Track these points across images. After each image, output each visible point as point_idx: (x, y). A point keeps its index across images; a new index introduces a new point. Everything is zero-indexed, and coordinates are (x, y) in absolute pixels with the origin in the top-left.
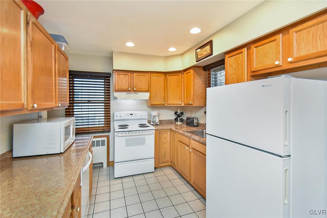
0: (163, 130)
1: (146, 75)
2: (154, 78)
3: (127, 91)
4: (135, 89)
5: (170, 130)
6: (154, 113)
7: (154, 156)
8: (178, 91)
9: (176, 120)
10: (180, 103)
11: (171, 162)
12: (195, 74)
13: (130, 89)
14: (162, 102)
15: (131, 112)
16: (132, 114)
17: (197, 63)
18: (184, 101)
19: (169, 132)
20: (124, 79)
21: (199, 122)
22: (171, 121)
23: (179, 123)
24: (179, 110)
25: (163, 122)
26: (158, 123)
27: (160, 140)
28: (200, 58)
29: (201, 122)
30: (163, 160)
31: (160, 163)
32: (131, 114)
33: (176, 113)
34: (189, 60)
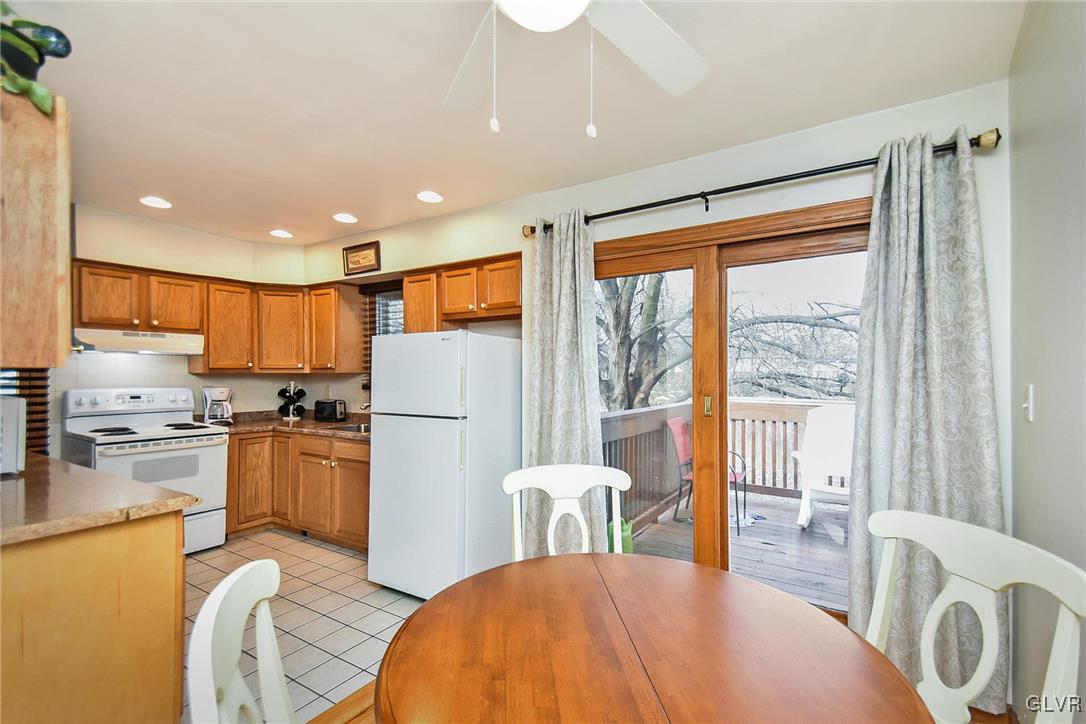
0: (253, 432)
1: (191, 286)
2: (218, 296)
3: (126, 326)
4: (155, 323)
5: (271, 434)
6: (217, 391)
7: (223, 503)
8: (295, 335)
9: (284, 411)
10: (300, 366)
11: (273, 515)
12: (341, 300)
13: (136, 322)
14: (245, 363)
15: (135, 391)
16: (139, 397)
17: (346, 278)
18: (311, 361)
19: (269, 439)
20: (113, 291)
21: (348, 411)
22: (267, 415)
23: (292, 419)
24: (292, 383)
25: (241, 419)
26: (230, 420)
27: (242, 461)
28: (353, 269)
29: (355, 409)
30: (249, 514)
31: (242, 519)
32: (132, 398)
33: (282, 393)
34: (327, 266)
